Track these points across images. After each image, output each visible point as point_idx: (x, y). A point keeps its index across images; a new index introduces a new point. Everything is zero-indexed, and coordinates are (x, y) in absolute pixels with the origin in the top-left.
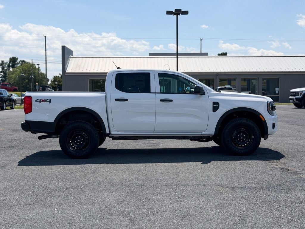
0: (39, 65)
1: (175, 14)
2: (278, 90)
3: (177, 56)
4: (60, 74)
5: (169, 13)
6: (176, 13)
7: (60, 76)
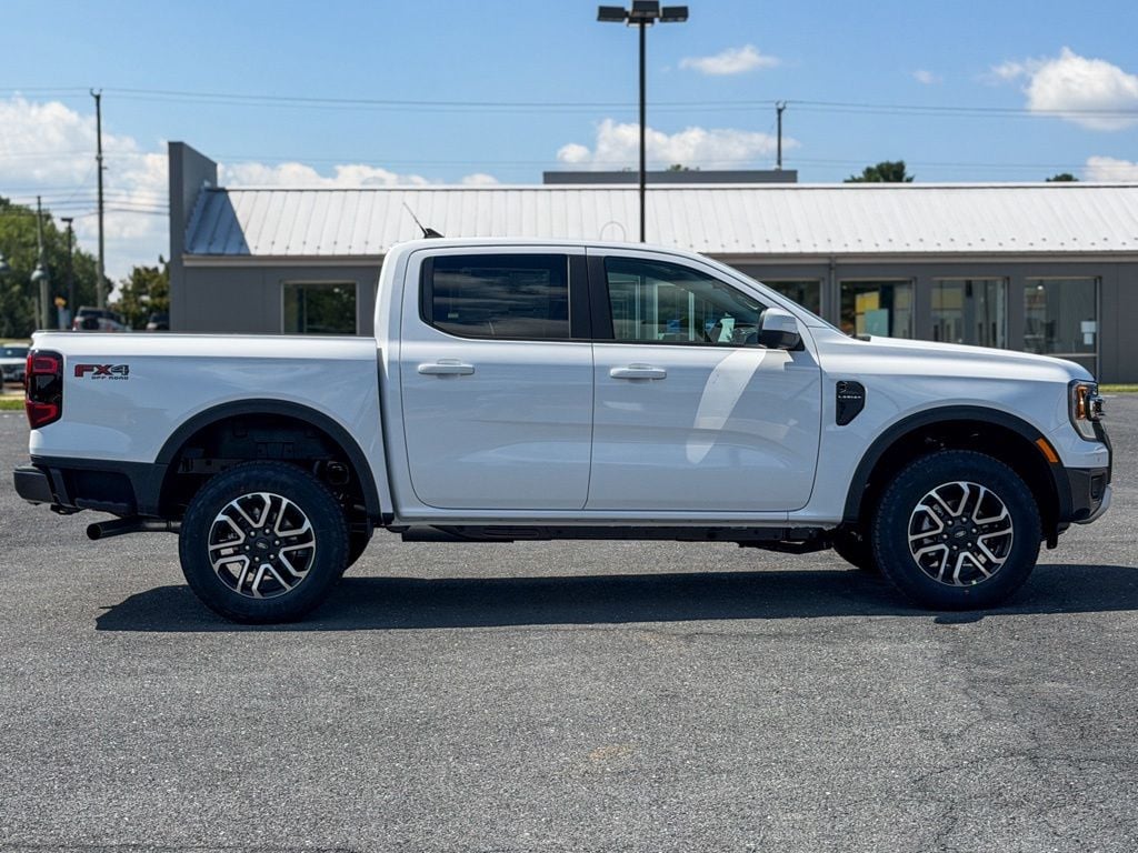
0: (70, 220)
1: (632, 20)
2: (1093, 330)
3: (643, 183)
4: (161, 260)
5: (608, 14)
6: (638, 14)
7: (161, 269)
